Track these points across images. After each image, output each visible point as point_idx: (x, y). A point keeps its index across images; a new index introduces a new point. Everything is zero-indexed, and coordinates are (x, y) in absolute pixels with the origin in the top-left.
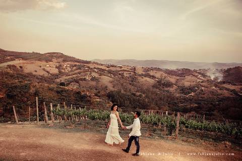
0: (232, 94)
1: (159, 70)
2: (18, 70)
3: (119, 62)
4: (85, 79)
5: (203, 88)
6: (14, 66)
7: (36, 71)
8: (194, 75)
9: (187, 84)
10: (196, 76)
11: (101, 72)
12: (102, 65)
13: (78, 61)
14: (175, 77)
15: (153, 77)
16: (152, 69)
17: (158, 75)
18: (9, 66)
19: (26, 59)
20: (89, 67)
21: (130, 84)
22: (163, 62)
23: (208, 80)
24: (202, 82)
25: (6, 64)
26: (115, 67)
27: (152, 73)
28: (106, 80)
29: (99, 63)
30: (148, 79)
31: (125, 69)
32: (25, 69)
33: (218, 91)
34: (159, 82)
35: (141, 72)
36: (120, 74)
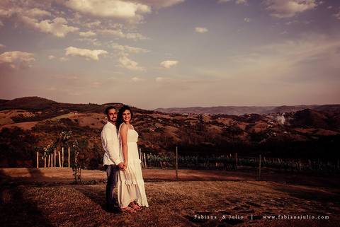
0: (304, 139)
1: (226, 116)
2: (72, 124)
4: (148, 131)
5: (274, 133)
6: (68, 119)
7: (93, 124)
8: (263, 121)
9: (257, 130)
10: (266, 121)
11: (166, 122)
12: (166, 114)
13: (140, 111)
14: (244, 123)
15: (221, 124)
16: (219, 116)
17: (226, 122)
18: (63, 120)
19: (82, 112)
20: (152, 117)
21: (197, 133)
23: (279, 125)
24: (273, 127)
25: (59, 118)
26: (180, 115)
27: (219, 120)
28: (171, 130)
29: (163, 112)
30: (216, 127)
31: (191, 117)
32: (81, 123)
33: (291, 136)
34: (228, 130)
35: (208, 120)
36: (186, 123)
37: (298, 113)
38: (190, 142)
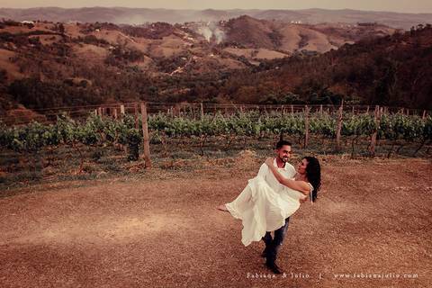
0: (240, 64)
1: (112, 27)
3: (26, 13)
5: (195, 58)
8: (177, 35)
9: (168, 53)
10: (182, 36)
14: (143, 39)
15: (103, 43)
16: (99, 26)
17: (112, 38)
21: (58, 61)
22: (118, 12)
23: (201, 43)
24: (192, 46)
26: (17, 24)
27: (98, 34)
30: (93, 47)
31: (41, 29)
33: (220, 60)
34: (117, 52)
35: (76, 34)
36: (30, 42)
37: (232, 21)
38: (43, 78)
